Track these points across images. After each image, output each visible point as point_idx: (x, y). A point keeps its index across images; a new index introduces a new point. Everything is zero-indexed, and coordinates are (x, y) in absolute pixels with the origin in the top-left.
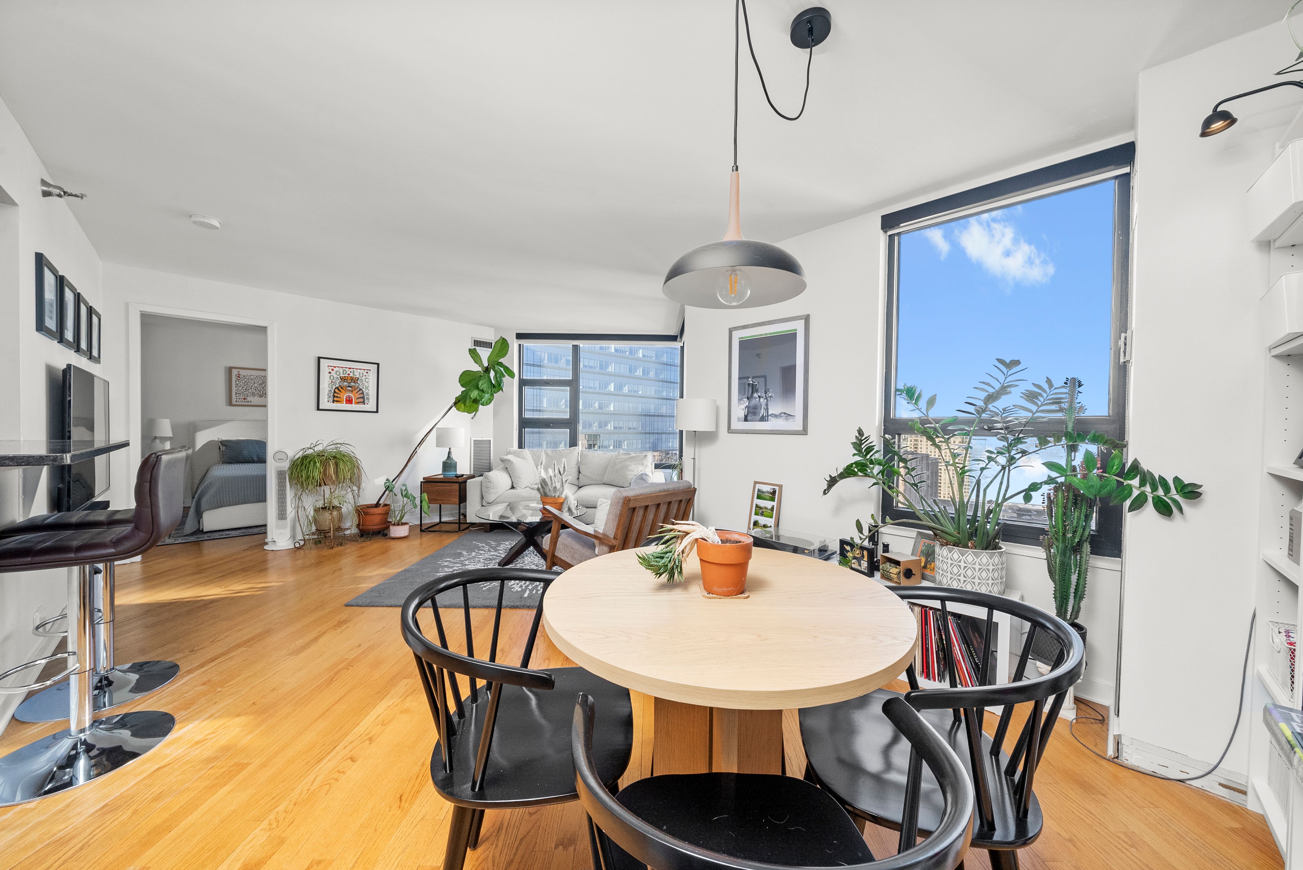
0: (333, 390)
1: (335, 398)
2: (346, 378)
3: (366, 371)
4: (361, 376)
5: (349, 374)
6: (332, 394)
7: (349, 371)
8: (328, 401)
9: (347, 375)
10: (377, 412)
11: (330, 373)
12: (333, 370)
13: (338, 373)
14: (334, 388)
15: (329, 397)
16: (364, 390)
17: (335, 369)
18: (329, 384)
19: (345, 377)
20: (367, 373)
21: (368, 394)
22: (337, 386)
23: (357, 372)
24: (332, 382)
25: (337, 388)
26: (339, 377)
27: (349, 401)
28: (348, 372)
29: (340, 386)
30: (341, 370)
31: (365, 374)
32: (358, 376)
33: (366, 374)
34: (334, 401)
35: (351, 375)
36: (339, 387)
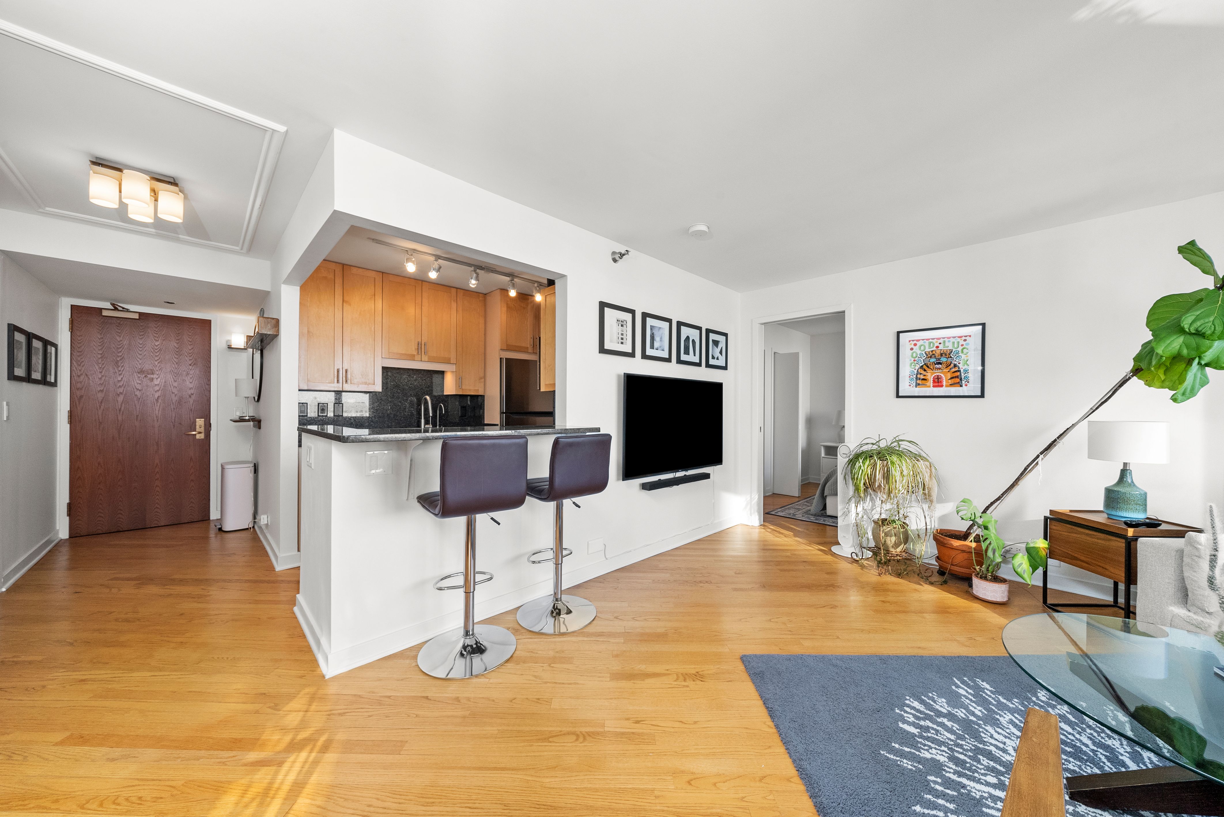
0: (916, 371)
1: (920, 381)
2: (934, 353)
3: (964, 338)
4: (956, 346)
5: (937, 347)
6: (915, 376)
7: (937, 342)
8: (910, 385)
9: (934, 349)
10: (982, 396)
11: (912, 349)
12: (915, 345)
13: (922, 348)
14: (917, 368)
15: (912, 380)
16: (960, 366)
17: (919, 344)
18: (911, 364)
19: (932, 351)
20: (965, 340)
21: (966, 371)
22: (921, 365)
23: (949, 341)
24: (915, 360)
25: (922, 367)
26: (923, 353)
27: (938, 382)
28: (937, 344)
29: (925, 364)
30: (927, 345)
31: (962, 342)
32: (950, 348)
33: (964, 343)
34: (917, 385)
35: (941, 347)
36: (924, 366)
